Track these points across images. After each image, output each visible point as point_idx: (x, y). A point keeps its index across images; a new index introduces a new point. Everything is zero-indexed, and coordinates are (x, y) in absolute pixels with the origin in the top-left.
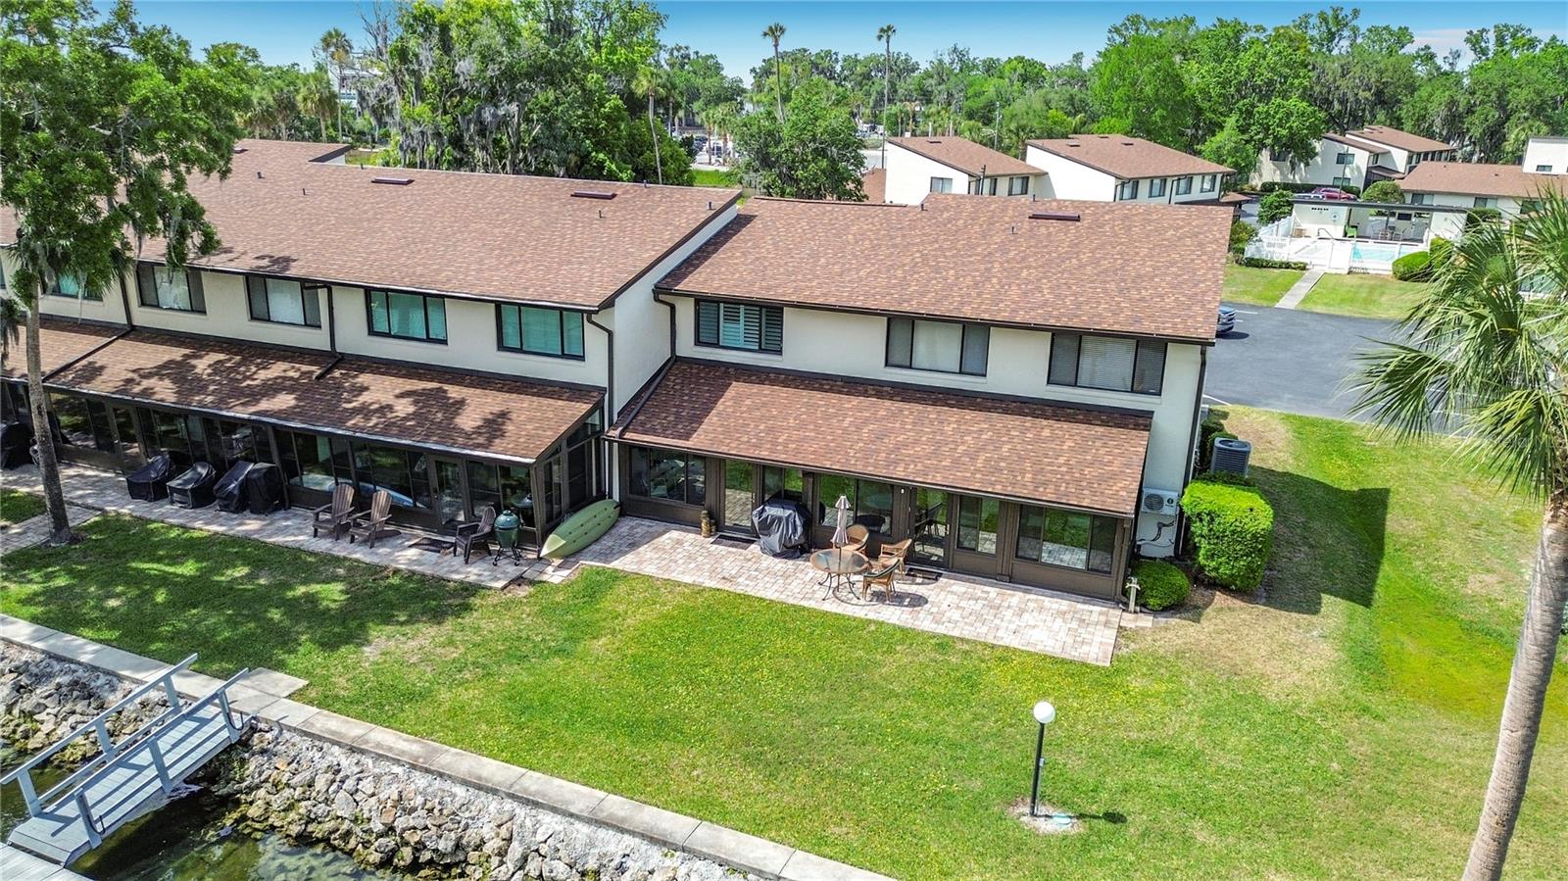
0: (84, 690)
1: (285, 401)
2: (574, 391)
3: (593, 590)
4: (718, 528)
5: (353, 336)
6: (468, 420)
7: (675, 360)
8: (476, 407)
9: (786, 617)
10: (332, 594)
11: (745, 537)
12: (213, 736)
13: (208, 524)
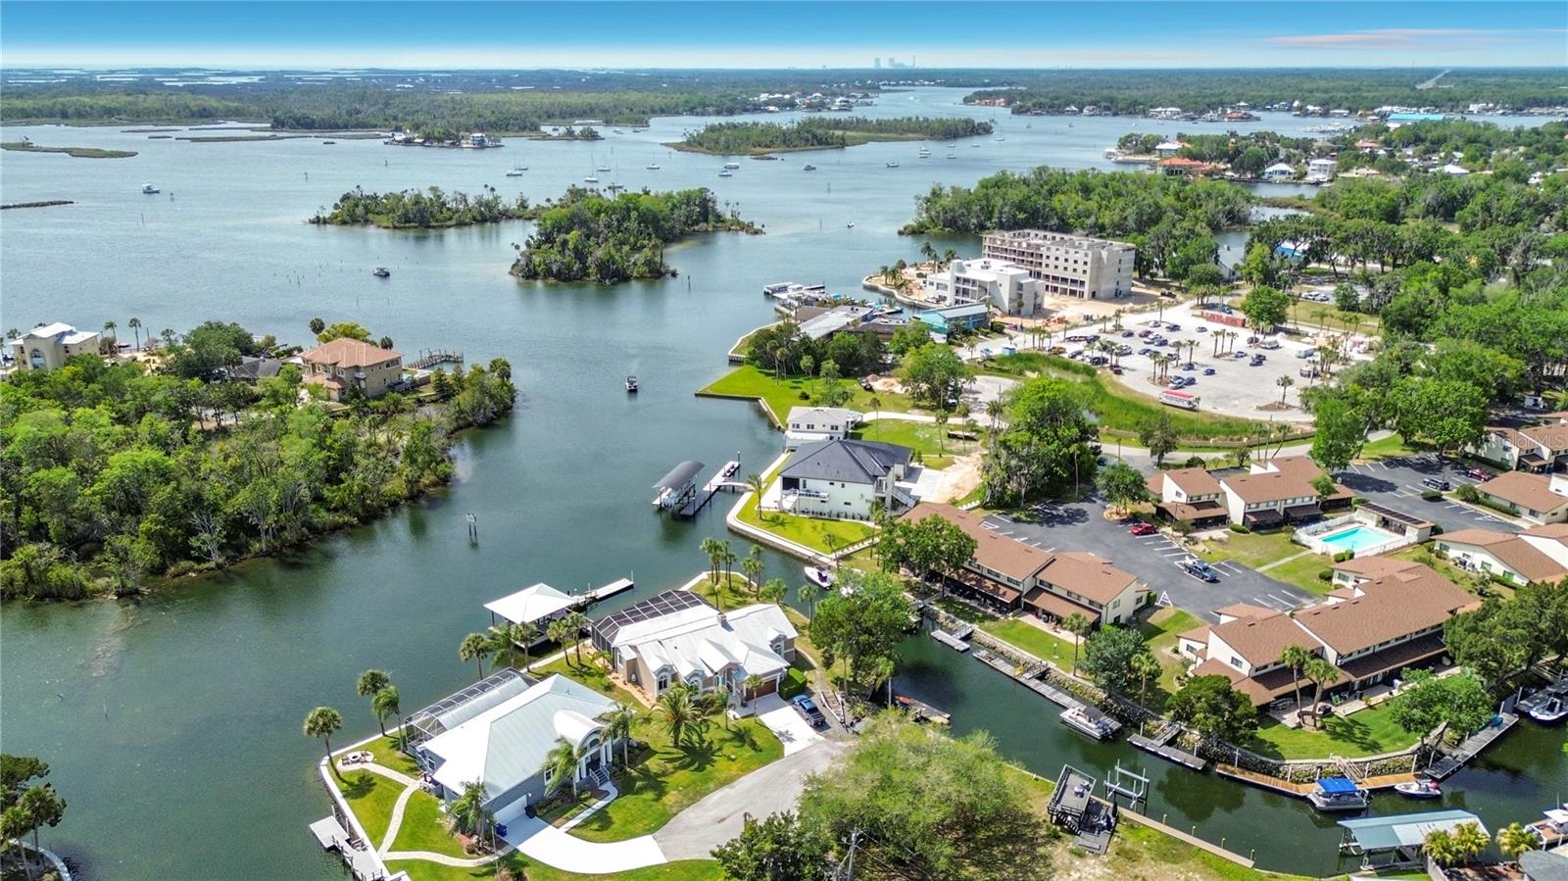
0: (953, 622)
1: (974, 583)
2: (1018, 591)
3: (1016, 621)
4: (1037, 615)
5: (985, 573)
6: (1001, 592)
7: (1036, 587)
8: (1002, 589)
9: (1040, 631)
10: (980, 615)
11: (1040, 618)
12: (969, 631)
13: (962, 600)
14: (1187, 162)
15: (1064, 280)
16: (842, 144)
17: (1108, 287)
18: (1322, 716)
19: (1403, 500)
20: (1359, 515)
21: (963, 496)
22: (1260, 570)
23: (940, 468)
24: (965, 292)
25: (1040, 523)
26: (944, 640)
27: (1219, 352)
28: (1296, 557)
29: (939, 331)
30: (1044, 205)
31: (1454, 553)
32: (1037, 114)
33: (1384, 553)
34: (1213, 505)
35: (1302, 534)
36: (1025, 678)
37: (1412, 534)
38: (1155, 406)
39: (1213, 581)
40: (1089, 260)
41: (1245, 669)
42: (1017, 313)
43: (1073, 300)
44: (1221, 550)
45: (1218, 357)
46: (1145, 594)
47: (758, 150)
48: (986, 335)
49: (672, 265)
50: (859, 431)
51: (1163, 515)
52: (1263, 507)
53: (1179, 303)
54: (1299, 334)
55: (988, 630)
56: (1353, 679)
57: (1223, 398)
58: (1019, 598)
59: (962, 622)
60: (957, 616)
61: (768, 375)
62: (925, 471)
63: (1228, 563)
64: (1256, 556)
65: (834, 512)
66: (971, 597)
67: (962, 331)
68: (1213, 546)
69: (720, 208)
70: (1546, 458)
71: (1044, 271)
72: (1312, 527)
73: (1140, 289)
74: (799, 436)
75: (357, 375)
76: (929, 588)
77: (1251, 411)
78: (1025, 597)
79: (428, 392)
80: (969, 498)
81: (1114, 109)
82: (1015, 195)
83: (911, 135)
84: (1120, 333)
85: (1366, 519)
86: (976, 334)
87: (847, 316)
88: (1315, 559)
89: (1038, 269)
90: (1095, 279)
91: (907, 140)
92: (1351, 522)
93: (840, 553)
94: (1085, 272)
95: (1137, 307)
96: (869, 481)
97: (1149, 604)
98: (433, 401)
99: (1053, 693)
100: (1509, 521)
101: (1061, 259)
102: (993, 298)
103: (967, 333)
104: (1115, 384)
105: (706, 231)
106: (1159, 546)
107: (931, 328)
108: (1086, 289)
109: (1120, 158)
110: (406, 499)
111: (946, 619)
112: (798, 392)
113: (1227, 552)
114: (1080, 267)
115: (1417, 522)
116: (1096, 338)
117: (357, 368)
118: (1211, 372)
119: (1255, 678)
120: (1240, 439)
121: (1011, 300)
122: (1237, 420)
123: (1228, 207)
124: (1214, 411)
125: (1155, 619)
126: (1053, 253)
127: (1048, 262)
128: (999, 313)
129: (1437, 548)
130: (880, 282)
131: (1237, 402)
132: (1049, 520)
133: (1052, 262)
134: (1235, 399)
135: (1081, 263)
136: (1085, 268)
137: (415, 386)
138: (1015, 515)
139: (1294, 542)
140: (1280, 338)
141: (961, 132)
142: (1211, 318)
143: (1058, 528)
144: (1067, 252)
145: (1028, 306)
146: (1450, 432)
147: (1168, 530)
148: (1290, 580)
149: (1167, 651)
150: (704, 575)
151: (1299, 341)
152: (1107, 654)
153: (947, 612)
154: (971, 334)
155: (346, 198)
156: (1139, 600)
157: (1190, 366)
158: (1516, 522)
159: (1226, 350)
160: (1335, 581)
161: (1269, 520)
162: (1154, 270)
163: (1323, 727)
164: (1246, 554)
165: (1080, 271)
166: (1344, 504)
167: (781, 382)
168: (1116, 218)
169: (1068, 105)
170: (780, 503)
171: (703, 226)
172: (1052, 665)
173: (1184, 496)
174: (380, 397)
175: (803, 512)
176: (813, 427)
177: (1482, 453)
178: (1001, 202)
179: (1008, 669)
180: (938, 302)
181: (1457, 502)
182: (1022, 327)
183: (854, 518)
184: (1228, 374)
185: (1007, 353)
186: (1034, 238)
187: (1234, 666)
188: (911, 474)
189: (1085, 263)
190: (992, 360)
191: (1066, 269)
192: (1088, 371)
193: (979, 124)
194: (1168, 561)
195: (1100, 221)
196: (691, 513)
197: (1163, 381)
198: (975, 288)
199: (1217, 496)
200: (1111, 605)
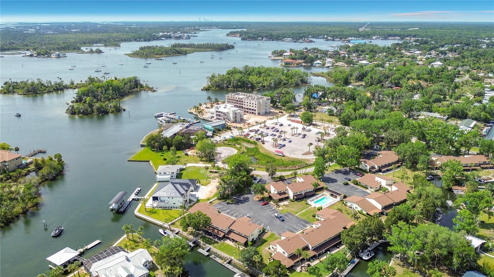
0: (205, 245)
1: (211, 231)
2: (224, 233)
3: (224, 243)
4: (230, 240)
5: (215, 227)
6: (219, 234)
7: (229, 231)
8: (220, 232)
9: (230, 246)
10: (213, 242)
12: (209, 248)
13: (208, 237)
14: (291, 61)
15: (250, 109)
16: (186, 53)
17: (263, 111)
18: (307, 267)
19: (338, 185)
20: (325, 192)
21: (212, 195)
22: (296, 215)
23: (206, 185)
24: (219, 115)
25: (235, 204)
26: (201, 252)
27: (293, 134)
28: (307, 209)
29: (210, 130)
30: (246, 80)
31: (349, 204)
32: (249, 40)
33: (331, 205)
34: (285, 193)
35: (309, 201)
36: (225, 264)
37: (338, 198)
38: (273, 156)
39: (283, 221)
40: (256, 103)
41: (286, 255)
42: (235, 121)
43: (253, 115)
44: (286, 209)
45: (292, 135)
46: (262, 229)
47: (157, 56)
48: (225, 131)
49: (123, 106)
50: (182, 172)
51: (270, 198)
52: (298, 193)
53: (284, 115)
54: (316, 125)
55: (215, 247)
56: (316, 254)
57: (293, 151)
58: (225, 235)
59: (208, 245)
60: (206, 243)
61: (153, 151)
62: (202, 187)
63: (288, 213)
64: (296, 210)
65: (170, 207)
66: (211, 235)
67: (217, 130)
68: (284, 207)
69: (142, 82)
70: (376, 168)
71: (244, 106)
72: (312, 198)
73: (273, 110)
74: (161, 177)
75: (5, 164)
76: (198, 233)
77: (300, 155)
78: (226, 234)
79: (32, 167)
80: (214, 197)
81: (272, 39)
82: (238, 76)
83: (209, 49)
84: (266, 128)
85: (327, 194)
86: (222, 131)
87: (181, 126)
88: (312, 209)
89: (242, 106)
90: (259, 109)
91: (207, 51)
92: (323, 195)
93: (171, 222)
94: (256, 107)
95: (271, 117)
96: (181, 196)
97: (263, 232)
98: (34, 171)
99: (233, 268)
100: (365, 190)
101: (249, 103)
102: (228, 117)
103: (219, 130)
104: (262, 148)
105: (137, 91)
106: (268, 209)
107: (208, 129)
108: (256, 112)
109: (272, 58)
110: (22, 214)
111: (203, 244)
112: (163, 157)
113: (288, 209)
114: (254, 105)
115: (340, 195)
116: (258, 130)
117: (5, 162)
118: (290, 142)
119: (289, 258)
120: (296, 167)
121: (233, 118)
122: (296, 159)
123: (301, 79)
124: (290, 156)
125: (265, 237)
126: (246, 101)
127: (245, 104)
128: (230, 122)
129: (345, 203)
130: (193, 111)
131: (296, 152)
132: (238, 202)
133: (246, 103)
134: (296, 151)
135: (254, 104)
136: (256, 106)
137: (27, 165)
138: (227, 201)
139: (307, 204)
140: (311, 127)
141: (224, 48)
142: (293, 121)
143: (241, 205)
144: (250, 101)
145: (238, 119)
146: (351, 163)
147: (272, 202)
148: (304, 218)
149: (267, 249)
150: (125, 236)
151: (316, 128)
152: (246, 256)
153: (203, 242)
154: (221, 131)
155: (6, 83)
156: (260, 231)
157: (284, 140)
158: (367, 191)
159: (295, 133)
160: (316, 217)
161: (300, 197)
162: (277, 104)
163: (307, 271)
164: (293, 209)
165: (254, 107)
166: (322, 189)
167: (157, 154)
168: (268, 84)
169: (259, 37)
170: (152, 205)
171: (136, 89)
172: (233, 258)
173: (276, 191)
174: (14, 171)
175: (160, 207)
176: (166, 173)
177: (360, 167)
178: (233, 79)
179: (220, 261)
180: (211, 118)
181: (352, 184)
182: (237, 127)
183: (176, 208)
184: (295, 142)
185: (231, 138)
186: (241, 96)
187: (283, 254)
188: (197, 188)
189: (256, 104)
190: (226, 140)
191: (250, 106)
192: (255, 143)
193: (230, 45)
194: (271, 215)
195: (263, 85)
196: (123, 210)
197: (276, 146)
198: (222, 114)
199: (286, 190)
200: (250, 236)
